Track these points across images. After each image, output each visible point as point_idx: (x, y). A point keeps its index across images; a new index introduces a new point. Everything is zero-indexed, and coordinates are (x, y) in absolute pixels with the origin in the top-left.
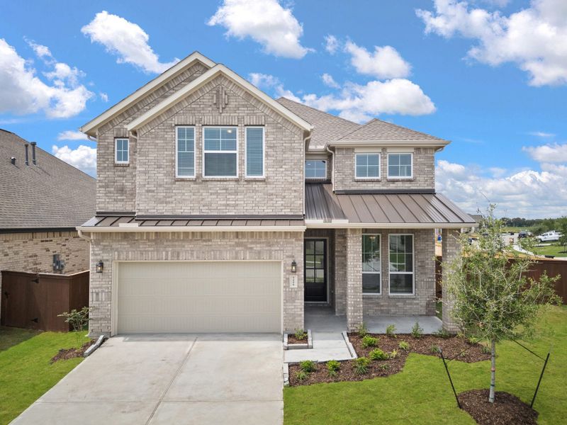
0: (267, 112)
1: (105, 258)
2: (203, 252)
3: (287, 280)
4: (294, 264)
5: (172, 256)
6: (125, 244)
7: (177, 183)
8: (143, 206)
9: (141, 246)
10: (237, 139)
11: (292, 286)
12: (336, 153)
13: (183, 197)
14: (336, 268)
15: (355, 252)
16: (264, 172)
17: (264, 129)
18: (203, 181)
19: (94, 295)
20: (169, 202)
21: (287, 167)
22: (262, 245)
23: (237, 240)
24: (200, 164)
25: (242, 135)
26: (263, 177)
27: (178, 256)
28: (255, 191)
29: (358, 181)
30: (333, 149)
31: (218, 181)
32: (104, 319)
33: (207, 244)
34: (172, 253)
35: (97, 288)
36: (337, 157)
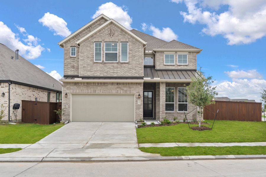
0: (129, 37)
1: (68, 92)
2: (105, 90)
3: (137, 101)
4: (139, 95)
5: (93, 92)
6: (75, 87)
7: (95, 64)
8: (82, 73)
9: (81, 88)
10: (118, 47)
11: (138, 104)
12: (157, 54)
13: (97, 69)
14: (156, 101)
15: (163, 91)
16: (128, 60)
17: (128, 44)
18: (105, 63)
19: (64, 106)
20: (92, 71)
21: (137, 58)
22: (127, 88)
23: (117, 86)
24: (103, 57)
25: (119, 46)
26: (127, 62)
27: (95, 92)
28: (124, 67)
29: (165, 65)
30: (155, 52)
31: (110, 63)
32: (68, 115)
33: (106, 87)
34: (93, 91)
35: (65, 103)
36: (157, 55)
